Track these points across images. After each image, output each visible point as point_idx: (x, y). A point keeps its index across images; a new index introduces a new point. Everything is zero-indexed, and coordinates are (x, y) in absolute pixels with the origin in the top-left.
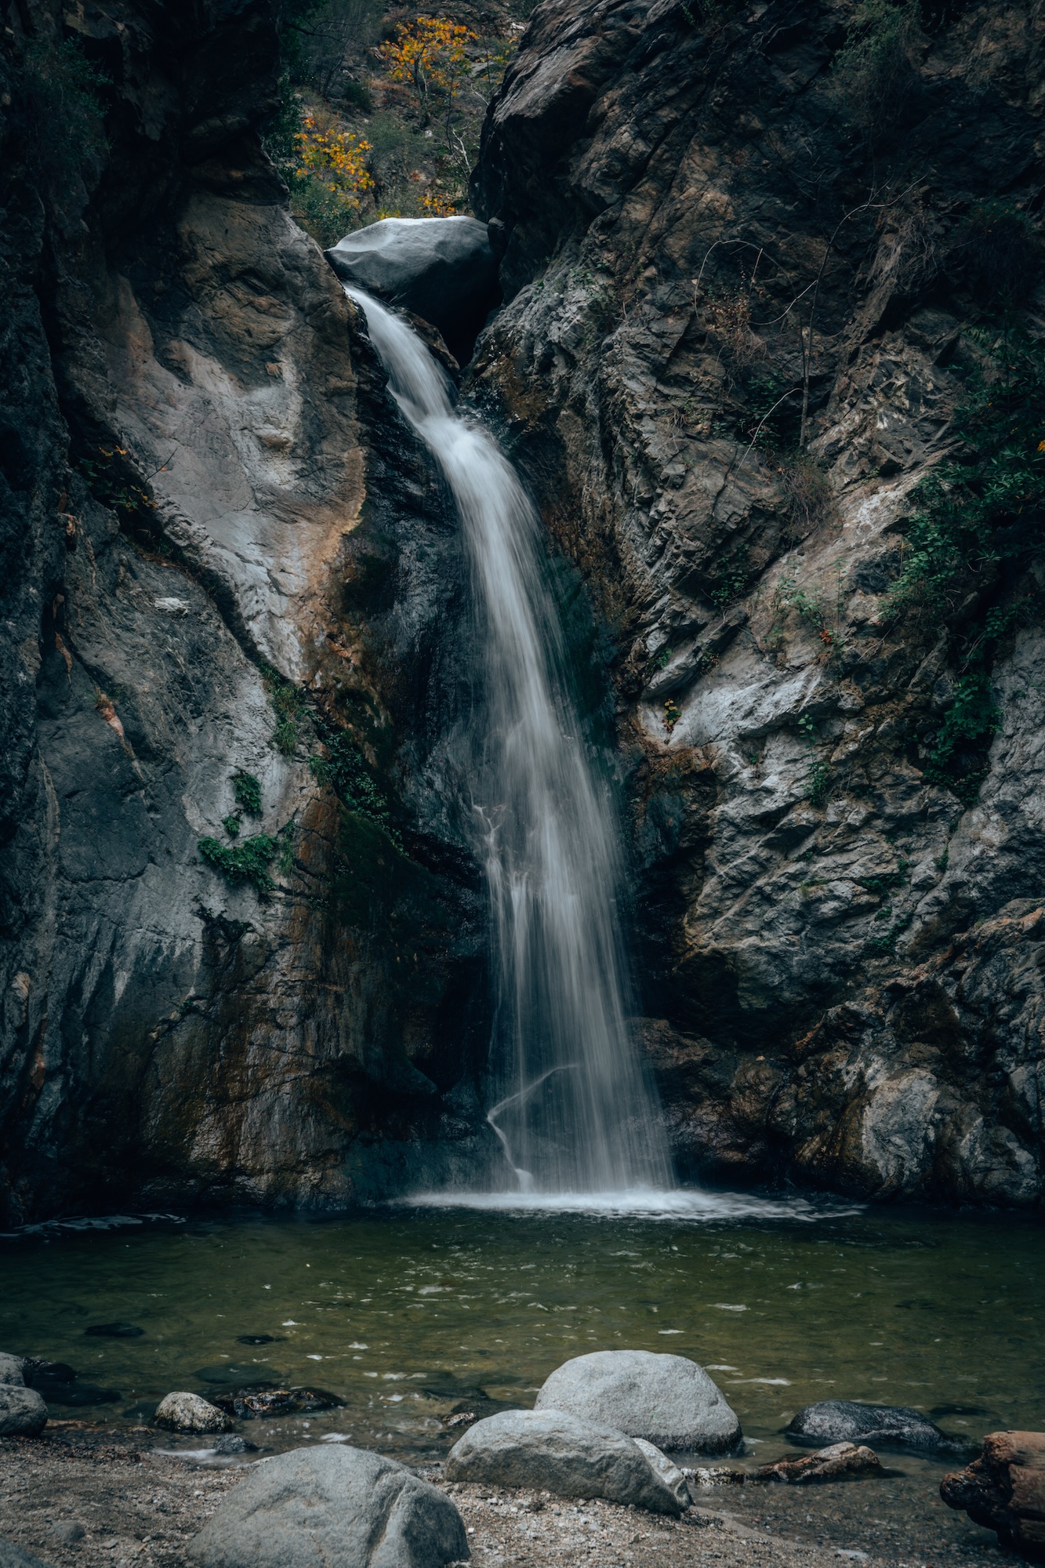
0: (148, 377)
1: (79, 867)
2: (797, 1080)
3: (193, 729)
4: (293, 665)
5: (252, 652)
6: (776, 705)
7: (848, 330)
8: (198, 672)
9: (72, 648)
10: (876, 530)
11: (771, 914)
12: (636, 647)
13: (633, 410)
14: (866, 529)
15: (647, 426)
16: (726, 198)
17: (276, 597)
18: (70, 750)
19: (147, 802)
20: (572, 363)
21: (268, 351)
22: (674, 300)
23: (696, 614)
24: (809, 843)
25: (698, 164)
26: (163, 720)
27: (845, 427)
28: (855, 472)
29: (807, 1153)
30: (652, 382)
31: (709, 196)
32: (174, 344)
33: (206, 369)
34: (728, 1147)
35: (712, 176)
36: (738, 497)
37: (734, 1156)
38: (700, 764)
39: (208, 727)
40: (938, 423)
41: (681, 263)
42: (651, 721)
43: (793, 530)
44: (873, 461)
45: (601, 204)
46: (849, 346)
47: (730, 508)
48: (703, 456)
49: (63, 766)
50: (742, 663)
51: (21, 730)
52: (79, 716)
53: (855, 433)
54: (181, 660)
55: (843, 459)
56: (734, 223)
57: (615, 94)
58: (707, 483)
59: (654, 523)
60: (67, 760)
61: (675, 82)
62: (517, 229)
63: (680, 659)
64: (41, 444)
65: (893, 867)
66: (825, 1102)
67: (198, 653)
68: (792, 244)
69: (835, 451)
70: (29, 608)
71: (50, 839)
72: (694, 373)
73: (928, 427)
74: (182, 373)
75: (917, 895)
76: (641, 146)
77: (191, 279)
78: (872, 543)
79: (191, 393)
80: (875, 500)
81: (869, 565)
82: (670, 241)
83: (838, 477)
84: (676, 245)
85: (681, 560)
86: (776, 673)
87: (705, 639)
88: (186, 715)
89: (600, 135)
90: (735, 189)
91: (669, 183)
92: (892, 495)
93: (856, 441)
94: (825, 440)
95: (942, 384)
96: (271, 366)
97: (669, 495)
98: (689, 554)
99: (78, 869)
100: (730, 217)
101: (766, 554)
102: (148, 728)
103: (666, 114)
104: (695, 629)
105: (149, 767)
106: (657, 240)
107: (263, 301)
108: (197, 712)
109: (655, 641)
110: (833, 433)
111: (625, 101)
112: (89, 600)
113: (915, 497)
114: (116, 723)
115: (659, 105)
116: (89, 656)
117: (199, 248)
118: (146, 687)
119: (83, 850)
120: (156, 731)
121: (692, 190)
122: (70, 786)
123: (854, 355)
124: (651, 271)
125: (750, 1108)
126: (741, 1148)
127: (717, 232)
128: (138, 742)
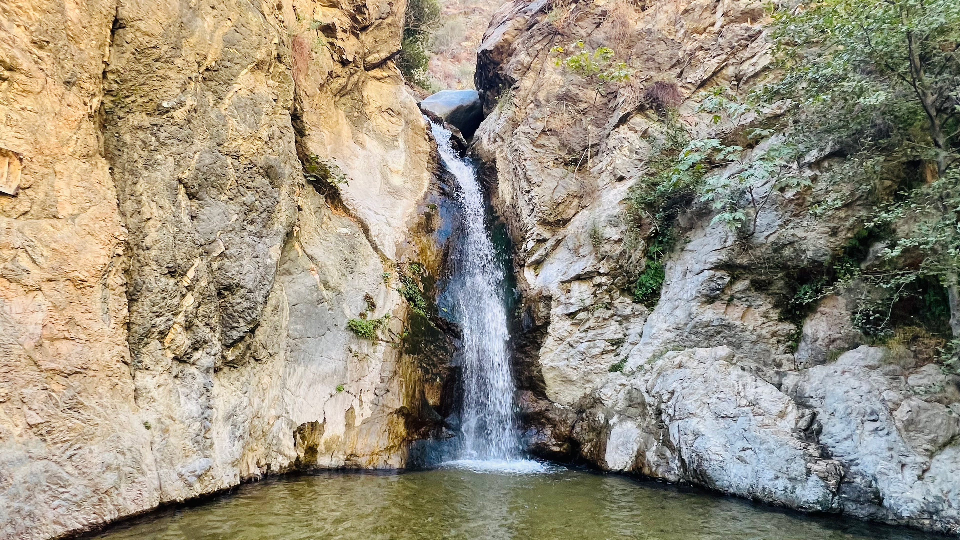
0: (348, 147)
1: (296, 334)
3: (349, 278)
4: (390, 252)
5: (375, 248)
6: (575, 270)
7: (606, 126)
8: (353, 257)
9: (302, 247)
10: (616, 202)
11: (573, 352)
12: (524, 246)
13: (523, 157)
14: (611, 202)
15: (528, 162)
16: (560, 77)
17: (388, 228)
18: (296, 287)
19: (328, 307)
20: (503, 140)
21: (395, 138)
22: (539, 116)
23: (546, 234)
24: (587, 325)
25: (550, 64)
26: (336, 275)
27: (604, 163)
28: (608, 180)
30: (531, 146)
31: (553, 77)
32: (360, 135)
33: (371, 143)
35: (555, 69)
36: (563, 190)
37: (556, 449)
38: (545, 293)
39: (356, 277)
40: (641, 161)
41: (543, 102)
42: (528, 274)
43: (584, 202)
44: (615, 176)
45: (514, 81)
46: (607, 132)
47: (559, 194)
48: (549, 174)
49: (293, 294)
50: (562, 253)
51: (266, 282)
52: (303, 274)
53: (608, 165)
54: (346, 252)
55: (603, 175)
56: (563, 86)
57: (520, 40)
58: (550, 184)
59: (530, 200)
60: (295, 292)
61: (541, 34)
62: (488, 93)
63: (540, 252)
65: (621, 336)
66: (593, 429)
67: (353, 248)
68: (585, 94)
69: (601, 172)
70: (277, 233)
71: (284, 324)
72: (547, 143)
73: (637, 162)
74: (362, 145)
75: (630, 347)
76: (528, 59)
77: (368, 112)
78: (614, 208)
79: (365, 152)
80: (615, 191)
81: (612, 216)
82: (539, 94)
83: (600, 183)
84: (541, 96)
85: (540, 214)
86: (575, 259)
87: (549, 244)
88: (347, 273)
89: (514, 56)
90: (564, 73)
91: (540, 72)
92: (622, 189)
93: (609, 168)
94: (597, 168)
95: (642, 146)
96: (396, 143)
97: (536, 189)
98: (543, 212)
100: (562, 84)
101: (573, 212)
102: (329, 279)
103: (538, 46)
105: (330, 293)
106: (534, 93)
107: (394, 120)
108: (352, 272)
109: (530, 244)
110: (600, 165)
111: (523, 43)
112: (311, 230)
113: (631, 189)
114: (317, 277)
115: (535, 43)
116: (310, 251)
117: (371, 101)
118: (330, 262)
119: (298, 327)
120: (333, 280)
121: (547, 75)
122: (296, 301)
123: (609, 135)
124: (532, 105)
125: (563, 429)
126: (560, 446)
127: (557, 90)
128: (325, 284)
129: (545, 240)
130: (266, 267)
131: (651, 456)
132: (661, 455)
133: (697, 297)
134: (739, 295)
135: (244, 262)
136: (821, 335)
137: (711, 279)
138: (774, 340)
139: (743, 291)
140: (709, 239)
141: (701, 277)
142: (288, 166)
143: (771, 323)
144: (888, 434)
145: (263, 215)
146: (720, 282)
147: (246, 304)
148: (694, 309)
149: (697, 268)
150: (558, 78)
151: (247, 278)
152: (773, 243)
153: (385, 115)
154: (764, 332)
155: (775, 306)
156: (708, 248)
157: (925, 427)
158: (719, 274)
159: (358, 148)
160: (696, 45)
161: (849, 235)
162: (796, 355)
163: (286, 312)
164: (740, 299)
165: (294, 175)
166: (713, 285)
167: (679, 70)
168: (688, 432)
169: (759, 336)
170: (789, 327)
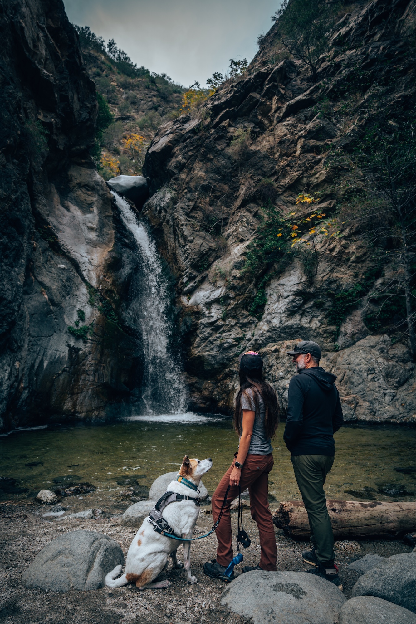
0: (58, 209)
1: (35, 334)
2: (218, 387)
3: (67, 298)
4: (93, 282)
5: (83, 279)
6: (214, 296)
7: (233, 207)
8: (69, 284)
9: (35, 276)
10: (239, 254)
11: (212, 346)
12: (181, 281)
13: (181, 223)
14: (236, 254)
15: (184, 227)
16: (204, 174)
17: (90, 266)
18: (33, 303)
19: (54, 317)
20: (166, 212)
21: (90, 205)
22: (191, 198)
23: (195, 273)
24: (222, 329)
25: (197, 166)
26: (59, 296)
27: (231, 230)
28: (234, 241)
29: (220, 405)
30: (186, 217)
31: (200, 173)
32: (66, 202)
33: (73, 208)
34: (201, 403)
35: (201, 169)
36: (206, 246)
37: (203, 405)
38: (196, 310)
39: (71, 298)
40: (253, 230)
41: (193, 189)
42: (184, 299)
43: (219, 254)
44: (238, 238)
45: (174, 174)
46: (233, 211)
47: (204, 248)
48: (197, 235)
49: (31, 307)
50: (206, 285)
51: (18, 297)
52: (36, 294)
53: (234, 231)
54: (64, 281)
55: (231, 238)
56: (206, 180)
57: (178, 148)
58: (198, 242)
59: (185, 251)
60: (32, 306)
61: (193, 146)
62: (154, 180)
63: (191, 284)
64: (27, 223)
65: (242, 335)
66: (225, 392)
67: (69, 279)
68: (220, 186)
69: (229, 236)
70: (22, 265)
71: (27, 326)
72: (196, 215)
73: (251, 231)
74: (68, 209)
75: (247, 342)
76: (184, 160)
77: (71, 186)
78: (238, 258)
79: (70, 214)
80: (238, 247)
81: (237, 263)
82: (191, 183)
83: (230, 241)
85: (192, 260)
86: (214, 288)
87: (197, 279)
88: (65, 295)
89: (174, 157)
90: (206, 172)
91: (190, 170)
92: (242, 246)
93: (234, 233)
94: (227, 233)
95: (254, 221)
96: (91, 209)
97: (189, 244)
98: (194, 259)
99: (34, 334)
100: (205, 179)
101: (212, 260)
102: (55, 298)
103: (190, 153)
104: (195, 277)
105: (55, 308)
106: (187, 183)
107: (89, 193)
108: (68, 294)
109: (185, 280)
110: (229, 231)
111: (180, 150)
112: (40, 264)
113: (248, 247)
114: (46, 296)
115: (189, 151)
116: (39, 279)
117: (73, 178)
118: (54, 287)
119: (36, 329)
120: (57, 299)
121: (196, 172)
122: (33, 312)
123: (234, 213)
124: (186, 191)
125: (206, 393)
126: (205, 404)
127: (202, 182)
128: (52, 300)
130: (18, 287)
133: (285, 311)
134: (308, 310)
137: (293, 301)
138: (325, 335)
139: (310, 308)
140: (292, 278)
141: (287, 300)
142: (27, 221)
143: (324, 326)
145: (13, 253)
146: (298, 302)
148: (284, 319)
149: (286, 294)
150: (202, 174)
152: (326, 280)
153: (84, 190)
154: (320, 331)
155: (326, 317)
156: (292, 283)
157: (395, 375)
158: (297, 298)
159: (66, 211)
160: (286, 163)
161: (363, 277)
162: (336, 343)
163: (28, 318)
164: (308, 312)
165: (31, 226)
166: (294, 304)
167: (276, 177)
168: (280, 388)
169: (318, 333)
170: (333, 328)
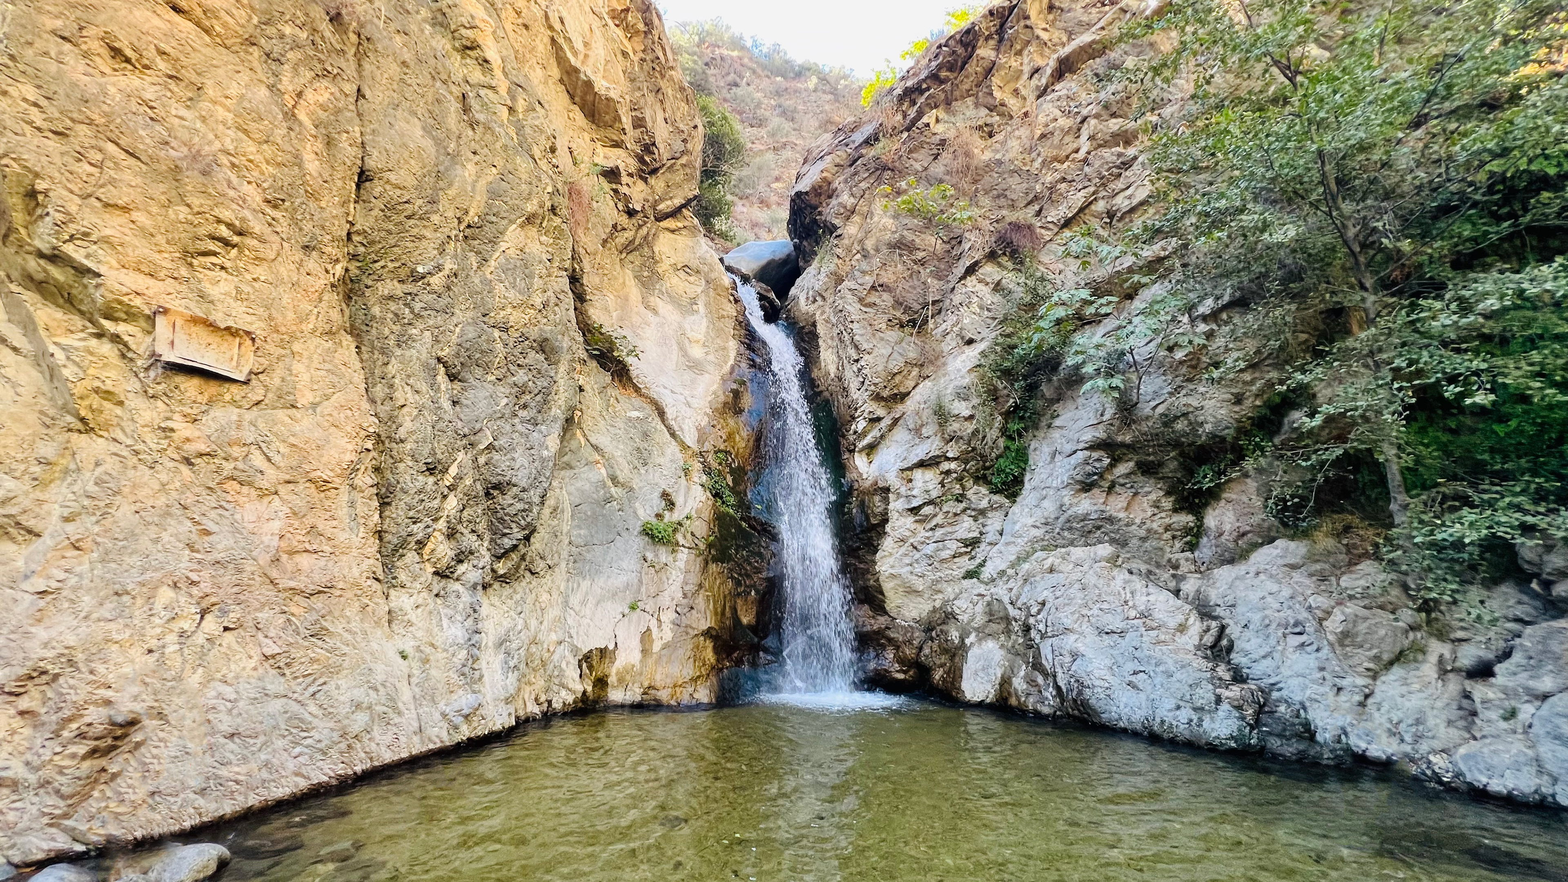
0: (638, 313)
2: (932, 639)
3: (642, 472)
4: (690, 439)
5: (673, 435)
6: (919, 454)
7: (950, 277)
8: (646, 445)
9: (585, 436)
10: (965, 371)
11: (917, 555)
12: (853, 427)
13: (850, 319)
14: (959, 370)
15: (855, 326)
16: (892, 221)
18: (579, 484)
19: (617, 507)
20: (824, 298)
21: (693, 301)
22: (868, 268)
23: (880, 412)
24: (934, 523)
25: (878, 206)
26: (626, 468)
27: (950, 323)
28: (954, 344)
29: (937, 677)
30: (859, 306)
31: (884, 221)
32: (652, 299)
33: (665, 308)
34: (899, 672)
35: (885, 212)
36: (899, 357)
37: (901, 676)
38: (881, 484)
39: (651, 470)
40: (994, 319)
41: (872, 252)
42: (860, 461)
43: (926, 372)
44: (963, 338)
45: (836, 228)
46: (951, 286)
47: (895, 363)
48: (882, 339)
49: (574, 492)
50: (900, 434)
51: (542, 479)
52: (584, 468)
53: (954, 325)
54: (637, 440)
55: (949, 337)
56: (896, 232)
57: (842, 178)
58: (884, 351)
59: (860, 370)
60: (578, 490)
61: (868, 170)
62: (803, 243)
63: (875, 433)
64: (566, 343)
65: (976, 534)
66: (945, 651)
67: (646, 435)
68: (922, 240)
69: (945, 334)
70: (555, 419)
71: (565, 529)
72: (878, 301)
73: (989, 321)
74: (655, 311)
76: (852, 200)
77: (660, 270)
78: (963, 377)
79: (657, 319)
80: (964, 356)
81: (960, 387)
82: (866, 242)
83: (946, 347)
84: (869, 244)
85: (873, 387)
86: (917, 441)
87: (884, 424)
88: (639, 466)
89: (835, 197)
90: (896, 217)
91: (866, 216)
92: (971, 354)
93: (955, 329)
94: (940, 330)
95: (995, 300)
96: (694, 307)
97: (866, 357)
98: (875, 385)
99: (581, 541)
100: (894, 229)
101: (913, 384)
102: (618, 473)
103: (863, 185)
105: (619, 490)
106: (861, 241)
107: (692, 279)
108: (645, 464)
109: (861, 425)
110: (944, 326)
111: (846, 181)
112: (596, 414)
113: (983, 354)
114: (603, 471)
115: (860, 181)
116: (593, 440)
117: (663, 257)
118: (619, 453)
119: (582, 532)
120: (623, 474)
121: (876, 219)
122: (578, 502)
123: (953, 289)
124: (858, 256)
125: (909, 652)
126: (905, 672)
127: (888, 236)
128: (614, 479)
129: (879, 419)
130: (543, 460)
131: (1019, 684)
132: (1032, 682)
133: (1069, 484)
134: (1122, 481)
135: (516, 455)
136: (1227, 527)
137: (1086, 462)
138: (1168, 535)
139: (1127, 475)
140: (1082, 412)
141: (1073, 460)
142: (566, 338)
143: (1163, 515)
144: (1318, 650)
145: (538, 398)
146: (1097, 465)
147: (520, 506)
148: (1066, 500)
149: (1069, 448)
150: (888, 222)
151: (520, 474)
152: (1162, 415)
153: (682, 274)
154: (1155, 526)
155: (1168, 493)
156: (1081, 424)
157: (1365, 641)
158: (1096, 455)
159: (649, 314)
160: (1057, 176)
161: (1258, 403)
162: (1196, 554)
163: (568, 514)
164: (1123, 485)
165: (574, 348)
166: (1089, 468)
167: (1037, 208)
168: (1065, 652)
169: (1149, 531)
170: (1186, 519)
